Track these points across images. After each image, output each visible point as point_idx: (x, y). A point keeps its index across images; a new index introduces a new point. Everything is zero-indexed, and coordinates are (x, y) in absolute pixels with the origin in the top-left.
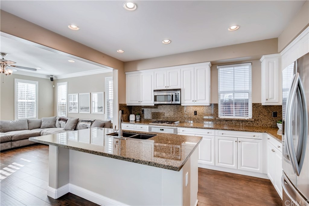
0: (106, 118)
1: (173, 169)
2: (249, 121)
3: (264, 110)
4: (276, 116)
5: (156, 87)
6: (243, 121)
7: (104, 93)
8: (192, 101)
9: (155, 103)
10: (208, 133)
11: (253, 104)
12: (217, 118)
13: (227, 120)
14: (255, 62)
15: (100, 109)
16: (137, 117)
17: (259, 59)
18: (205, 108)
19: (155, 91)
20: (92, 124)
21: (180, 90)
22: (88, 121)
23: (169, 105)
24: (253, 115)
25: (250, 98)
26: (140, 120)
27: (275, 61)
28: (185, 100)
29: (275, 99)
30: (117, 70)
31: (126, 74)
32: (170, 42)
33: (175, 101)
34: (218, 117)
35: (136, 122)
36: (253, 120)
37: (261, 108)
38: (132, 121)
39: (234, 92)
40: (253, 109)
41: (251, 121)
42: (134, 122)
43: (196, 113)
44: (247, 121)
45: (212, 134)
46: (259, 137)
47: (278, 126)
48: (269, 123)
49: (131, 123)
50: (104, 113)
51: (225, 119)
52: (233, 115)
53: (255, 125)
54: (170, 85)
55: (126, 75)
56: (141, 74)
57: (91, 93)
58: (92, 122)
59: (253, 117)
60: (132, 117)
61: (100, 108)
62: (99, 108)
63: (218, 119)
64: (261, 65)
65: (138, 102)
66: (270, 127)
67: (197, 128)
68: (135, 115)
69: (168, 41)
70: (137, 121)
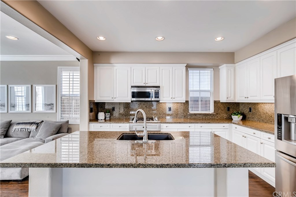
0: (60, 117)
1: (271, 166)
2: (212, 115)
3: (222, 106)
4: (229, 111)
5: (133, 83)
6: (208, 115)
7: (56, 86)
8: (170, 98)
9: (132, 100)
10: (190, 127)
11: (214, 101)
12: (188, 114)
13: (196, 115)
14: (215, 68)
15: (50, 107)
16: (107, 115)
17: (218, 66)
18: (178, 104)
19: (132, 87)
20: (37, 127)
21: (159, 87)
22: (29, 123)
23: (144, 102)
24: (214, 110)
25: (211, 96)
26: (110, 118)
27: (232, 70)
28: (163, 97)
29: (232, 97)
30: (87, 60)
31: (94, 65)
32: (163, 39)
33: (155, 98)
34: (188, 112)
35: (105, 121)
36: (215, 114)
37: (219, 104)
38: (102, 120)
39: (200, 91)
40: (214, 105)
41: (214, 115)
42: (104, 121)
43: (170, 109)
44: (211, 115)
45: (193, 128)
46: (226, 127)
47: (232, 117)
48: (225, 116)
49: (100, 123)
50: (56, 112)
51: (195, 113)
52: (199, 111)
53: (216, 118)
54: (149, 82)
55: (95, 67)
56: (115, 68)
57: (34, 86)
58: (37, 124)
59: (214, 111)
60: (101, 116)
61: (49, 105)
62: (46, 105)
63: (190, 114)
64: (219, 71)
65: (111, 98)
66: (225, 119)
67: (180, 123)
68: (105, 113)
69: (162, 38)
70: (106, 119)
